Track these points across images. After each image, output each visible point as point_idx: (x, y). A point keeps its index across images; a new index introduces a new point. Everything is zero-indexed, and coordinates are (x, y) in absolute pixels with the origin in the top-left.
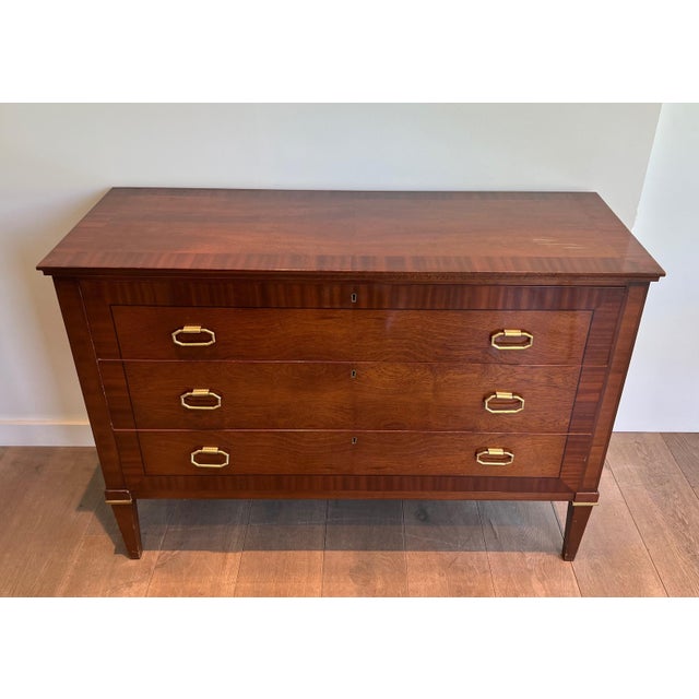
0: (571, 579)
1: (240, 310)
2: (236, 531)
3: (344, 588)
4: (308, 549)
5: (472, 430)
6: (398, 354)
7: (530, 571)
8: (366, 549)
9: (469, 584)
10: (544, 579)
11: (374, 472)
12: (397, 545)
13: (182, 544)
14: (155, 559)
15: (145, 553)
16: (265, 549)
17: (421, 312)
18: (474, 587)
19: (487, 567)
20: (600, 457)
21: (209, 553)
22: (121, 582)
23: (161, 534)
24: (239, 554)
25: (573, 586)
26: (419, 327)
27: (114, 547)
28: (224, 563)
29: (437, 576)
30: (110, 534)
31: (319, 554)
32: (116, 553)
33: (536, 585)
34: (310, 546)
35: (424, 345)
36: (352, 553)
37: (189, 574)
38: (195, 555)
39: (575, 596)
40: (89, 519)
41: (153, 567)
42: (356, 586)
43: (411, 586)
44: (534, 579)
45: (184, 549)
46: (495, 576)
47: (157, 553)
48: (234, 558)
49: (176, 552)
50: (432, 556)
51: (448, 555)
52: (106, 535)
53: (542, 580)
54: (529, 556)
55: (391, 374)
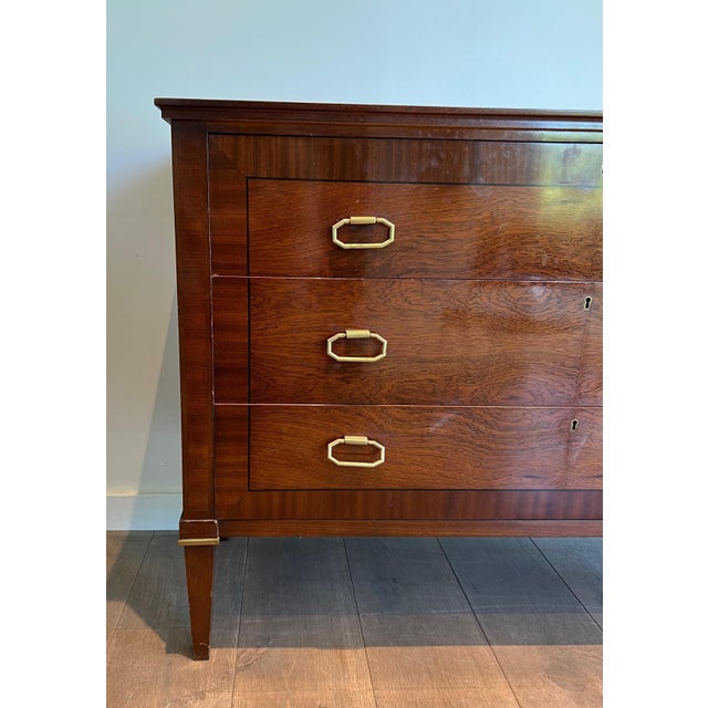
2: (345, 621)
11: (596, 484)
13: (269, 639)
14: (233, 660)
15: (214, 652)
22: (186, 692)
23: (232, 628)
24: (361, 651)
27: (164, 645)
28: (344, 664)
30: (154, 628)
32: (168, 652)
37: (293, 679)
38: (294, 654)
41: (232, 671)
45: (274, 646)
47: (234, 651)
49: (263, 650)
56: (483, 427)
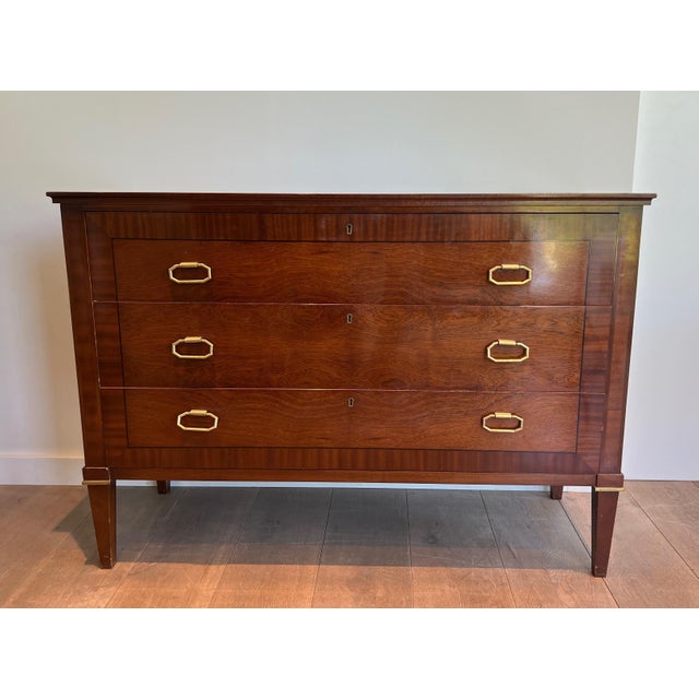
0: (605, 592)
1: (238, 244)
2: (223, 548)
3: (339, 595)
4: (300, 564)
5: (476, 388)
6: (395, 295)
7: (556, 585)
8: (365, 564)
9: (484, 594)
10: (572, 591)
11: (372, 444)
12: (402, 561)
13: (160, 557)
14: (128, 569)
15: (118, 564)
16: (253, 563)
17: (418, 245)
18: (490, 597)
19: (504, 580)
20: (618, 425)
21: (189, 565)
22: (87, 587)
23: (138, 550)
24: (222, 567)
25: (607, 598)
26: (415, 262)
27: (85, 559)
28: (206, 573)
29: (447, 588)
31: (313, 568)
32: (86, 563)
33: (563, 597)
34: (303, 561)
35: (421, 284)
36: (350, 567)
37: (164, 581)
38: (173, 567)
39: (610, 606)
40: (64, 538)
41: (125, 575)
42: (353, 594)
43: (417, 594)
44: (560, 591)
46: (513, 588)
47: (132, 564)
48: (216, 570)
49: (153, 564)
50: (441, 571)
51: (458, 571)
52: (80, 550)
53: (570, 592)
54: (552, 572)
55: (387, 318)
56: (287, 404)
